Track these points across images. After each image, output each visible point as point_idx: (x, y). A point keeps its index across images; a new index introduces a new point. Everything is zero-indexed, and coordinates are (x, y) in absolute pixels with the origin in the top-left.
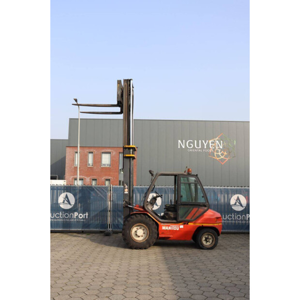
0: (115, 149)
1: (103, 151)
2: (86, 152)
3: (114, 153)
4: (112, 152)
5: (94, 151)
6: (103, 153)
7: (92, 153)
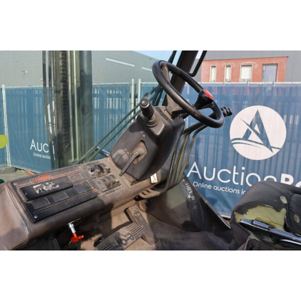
0: (258, 60)
1: (243, 64)
2: (223, 66)
3: (256, 66)
4: (254, 64)
5: (233, 64)
6: (243, 66)
7: (230, 66)
